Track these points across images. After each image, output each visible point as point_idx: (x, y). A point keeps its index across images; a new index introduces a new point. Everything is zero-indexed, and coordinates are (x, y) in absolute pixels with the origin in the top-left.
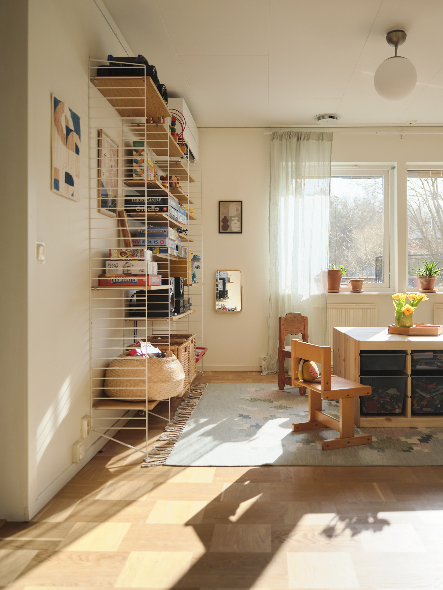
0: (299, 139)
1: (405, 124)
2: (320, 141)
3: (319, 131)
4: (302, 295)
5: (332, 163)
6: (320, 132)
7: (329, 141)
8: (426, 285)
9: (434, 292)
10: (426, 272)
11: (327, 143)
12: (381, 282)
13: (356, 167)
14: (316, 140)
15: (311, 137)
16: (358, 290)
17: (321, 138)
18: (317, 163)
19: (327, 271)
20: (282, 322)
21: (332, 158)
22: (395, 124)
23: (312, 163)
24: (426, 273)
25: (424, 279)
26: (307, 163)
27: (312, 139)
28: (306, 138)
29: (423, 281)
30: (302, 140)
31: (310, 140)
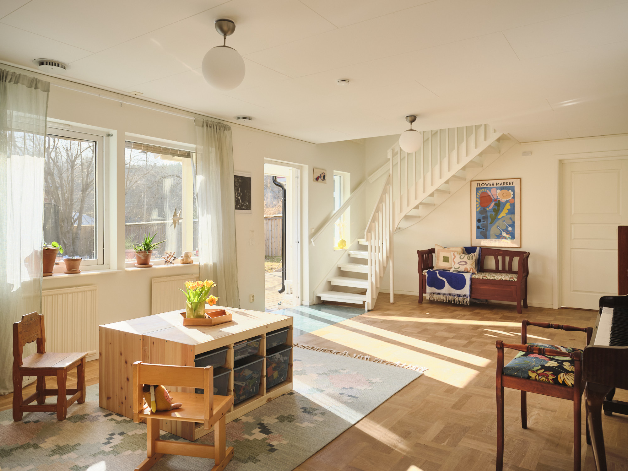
0: (4, 79)
1: (129, 93)
2: (33, 88)
3: (31, 76)
4: (13, 285)
5: (48, 119)
6: (33, 77)
7: (44, 91)
8: (144, 260)
9: (150, 266)
10: (144, 247)
11: (42, 95)
12: (93, 258)
13: (68, 127)
14: (27, 87)
15: (21, 81)
16: (76, 270)
17: (34, 85)
18: (28, 115)
19: (42, 251)
20: (20, 329)
21: (48, 112)
22: (119, 90)
23: (22, 114)
24: (145, 249)
25: (142, 254)
26: (15, 113)
27: (22, 84)
28: (13, 80)
29: (141, 256)
30: (7, 81)
31: (19, 84)
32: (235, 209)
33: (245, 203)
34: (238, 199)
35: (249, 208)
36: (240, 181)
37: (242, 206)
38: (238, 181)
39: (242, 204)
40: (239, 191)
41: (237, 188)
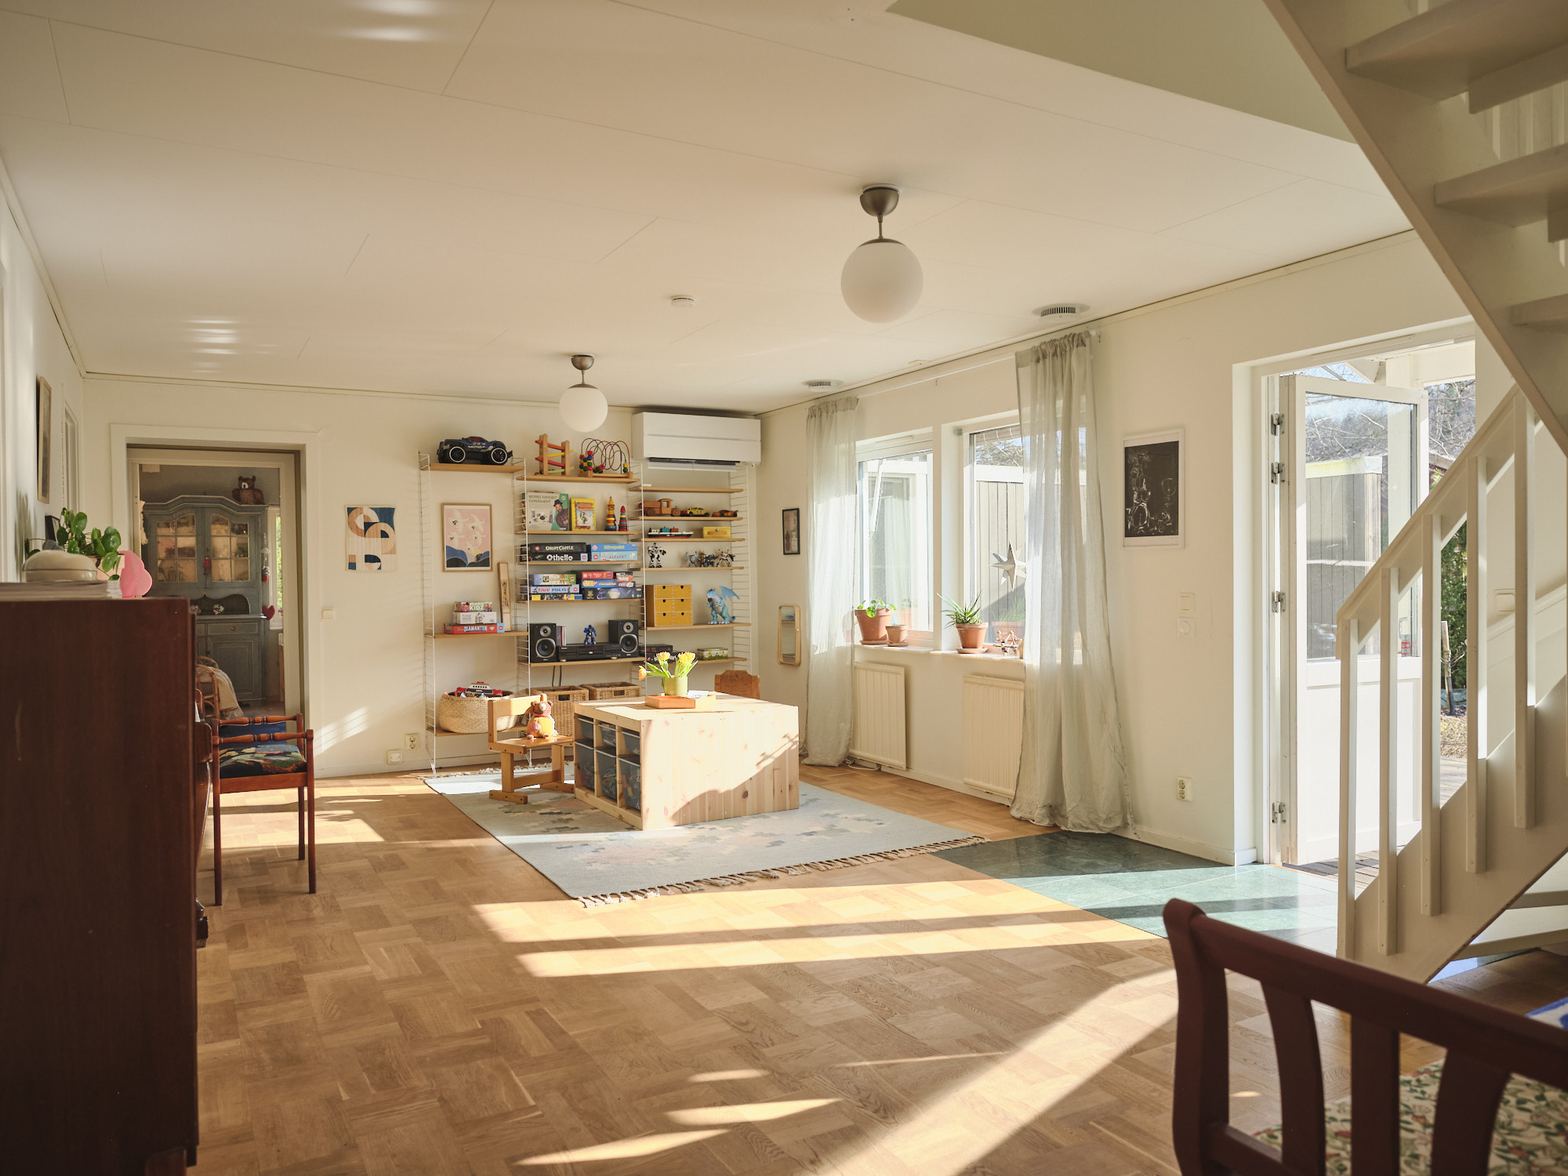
32: (1126, 536)
33: (1161, 517)
34: (1141, 509)
35: (1173, 530)
36: (1146, 458)
37: (1152, 526)
38: (1140, 461)
39: (1151, 522)
40: (1144, 487)
41: (1138, 480)
